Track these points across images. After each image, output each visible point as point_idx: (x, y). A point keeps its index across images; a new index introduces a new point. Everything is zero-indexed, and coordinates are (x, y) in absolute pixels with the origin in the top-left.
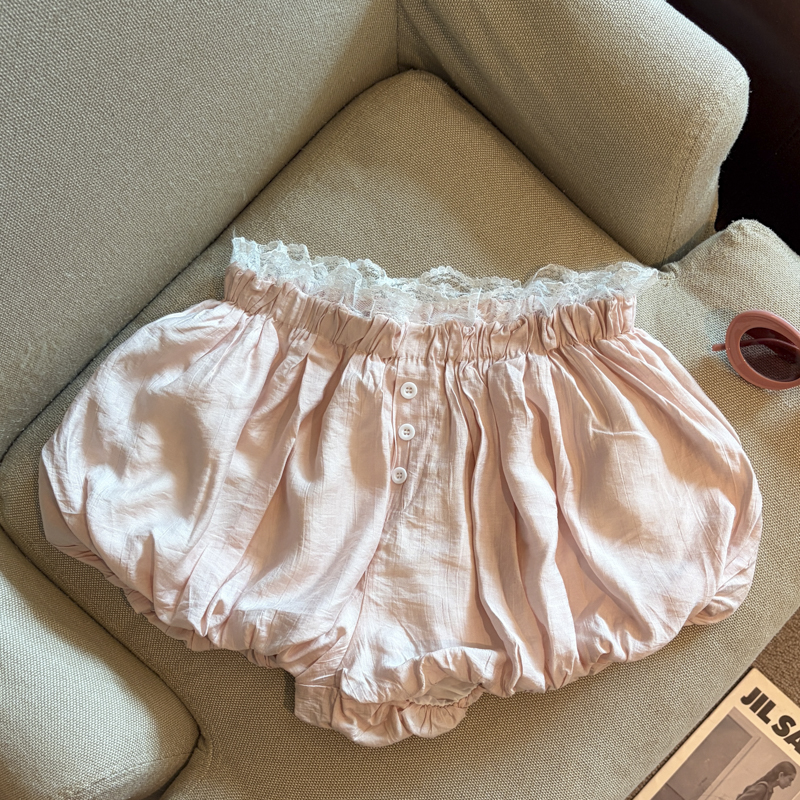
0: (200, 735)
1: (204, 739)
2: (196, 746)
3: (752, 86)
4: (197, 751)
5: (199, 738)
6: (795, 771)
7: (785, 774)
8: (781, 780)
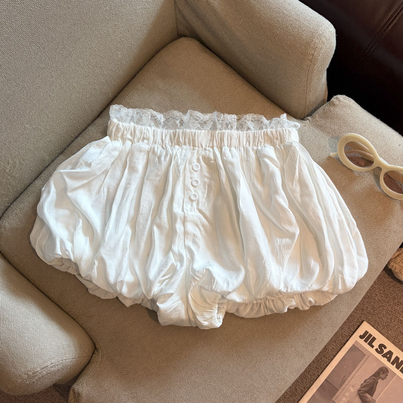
0: (96, 348)
1: (97, 349)
2: (94, 353)
3: (337, 33)
4: (94, 355)
5: (95, 349)
6: (388, 372)
7: (383, 373)
8: (382, 376)
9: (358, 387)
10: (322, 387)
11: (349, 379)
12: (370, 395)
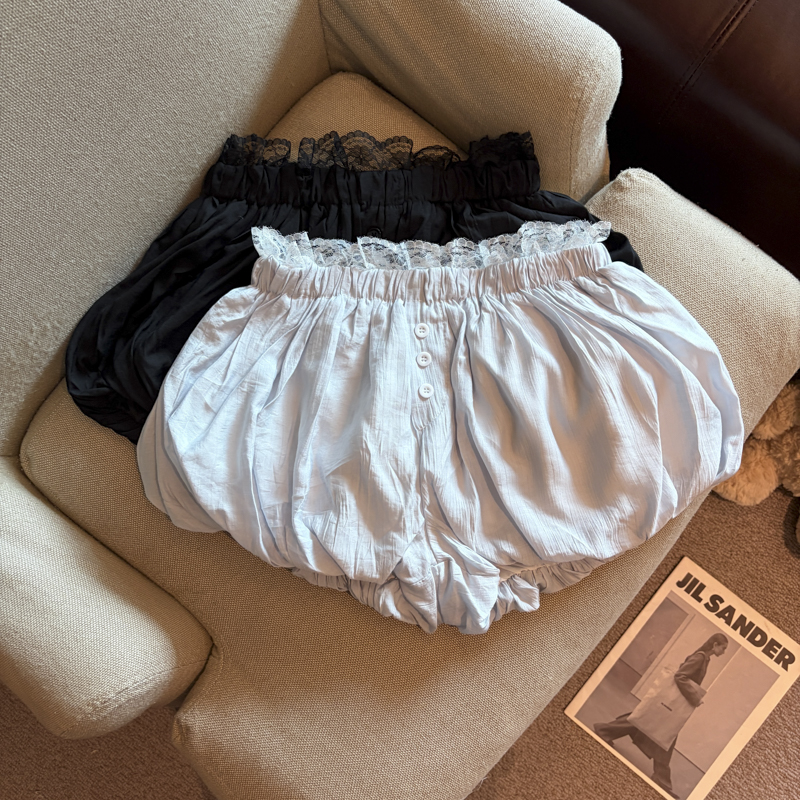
0: (214, 645)
1: (216, 648)
2: (210, 654)
4: (211, 658)
6: (727, 641)
7: (719, 644)
8: (716, 649)
9: (676, 669)
10: (613, 671)
11: (660, 656)
12: (696, 681)
